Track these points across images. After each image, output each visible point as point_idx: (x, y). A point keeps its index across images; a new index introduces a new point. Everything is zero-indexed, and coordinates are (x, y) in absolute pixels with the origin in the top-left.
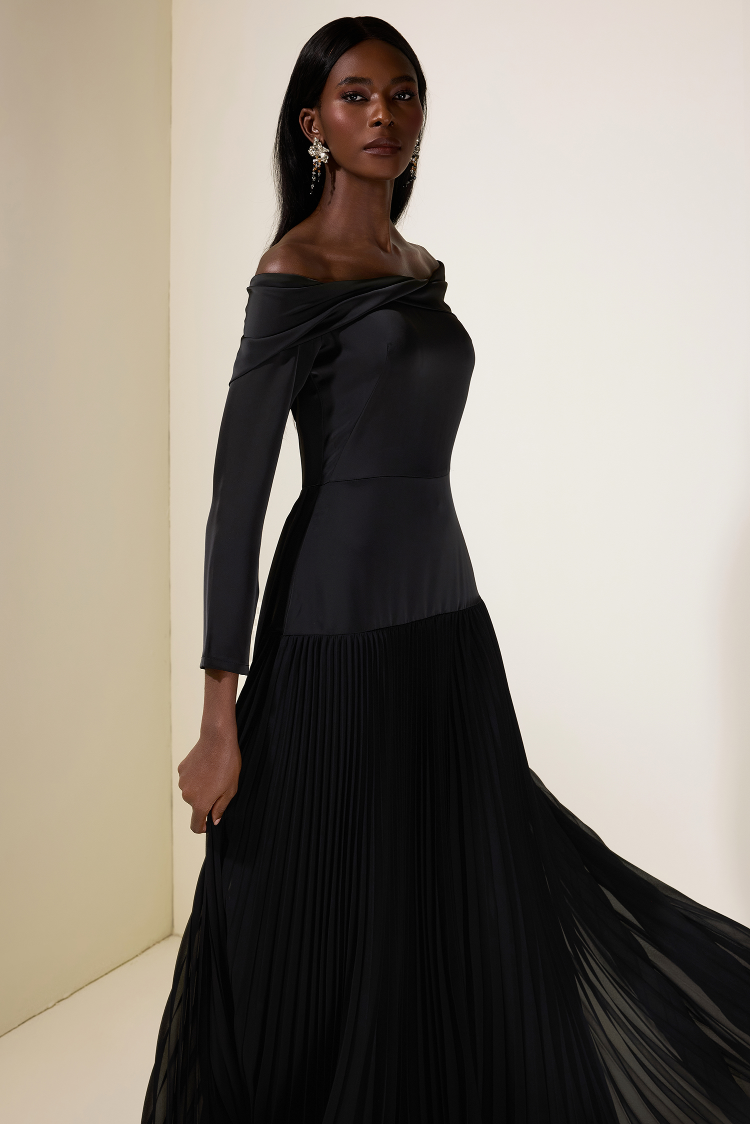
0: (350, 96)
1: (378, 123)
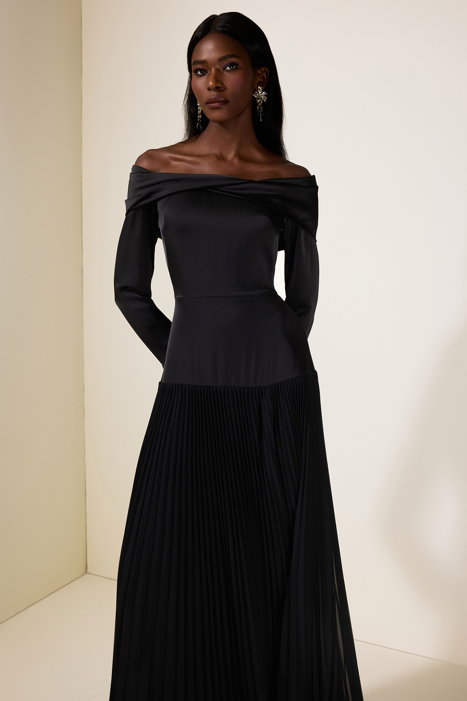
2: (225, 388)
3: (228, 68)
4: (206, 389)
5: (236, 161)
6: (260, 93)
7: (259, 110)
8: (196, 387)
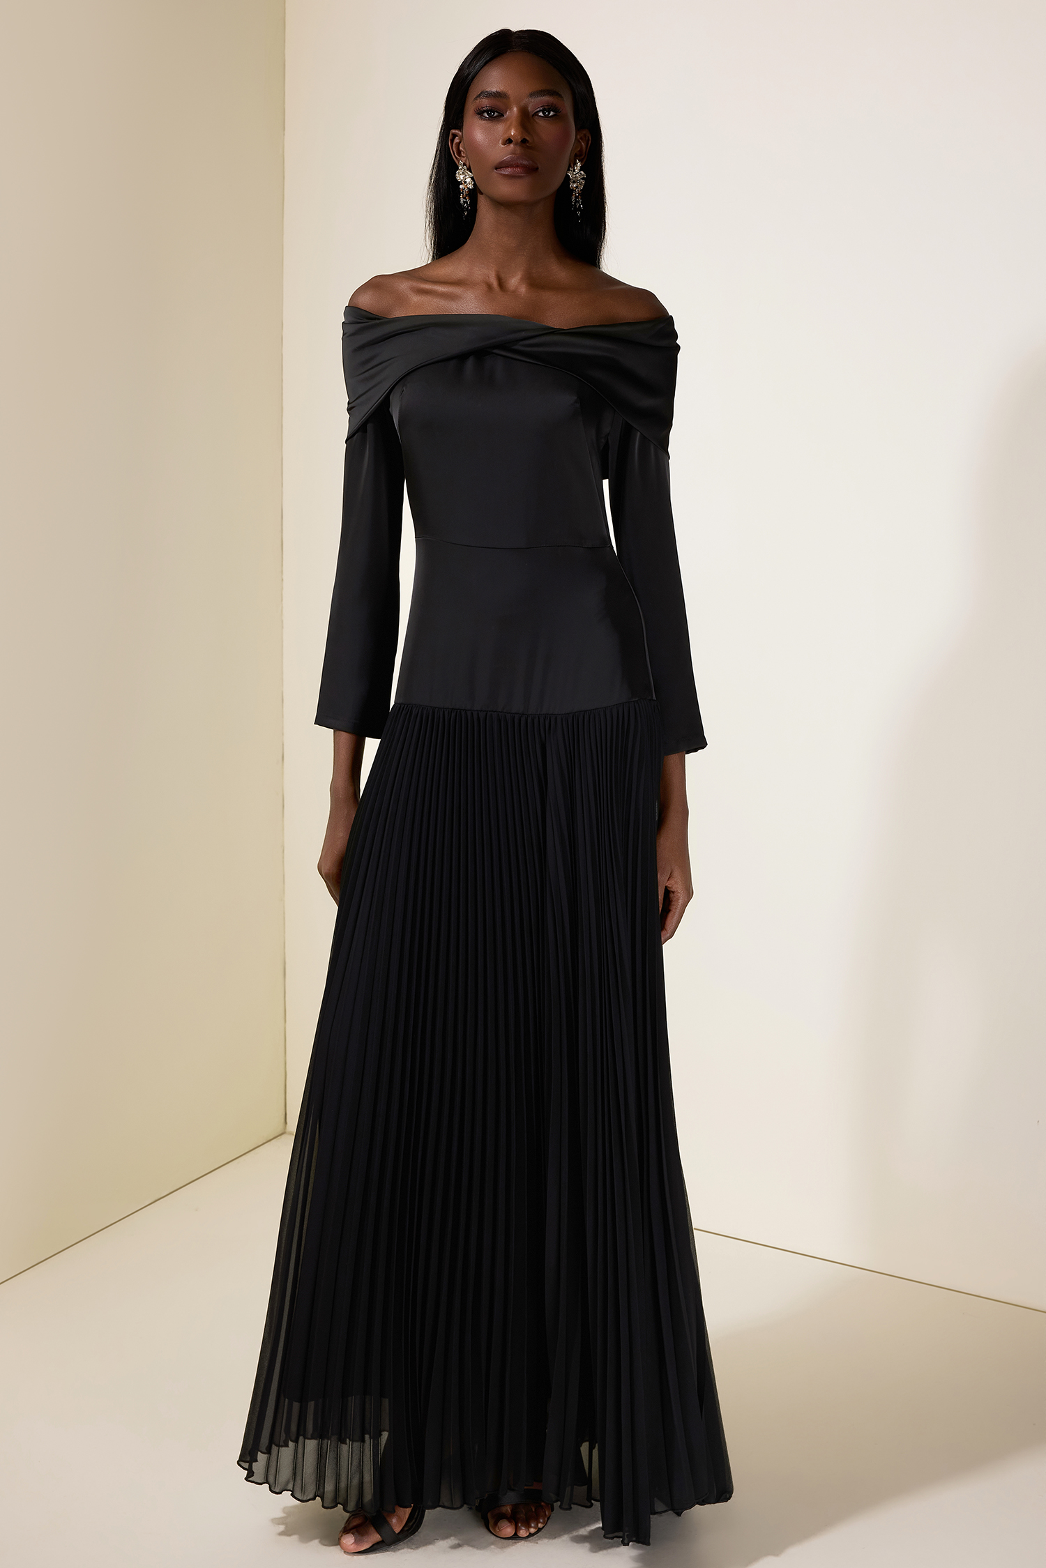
0: (487, 111)
1: (509, 141)
2: (487, 714)
4: (453, 715)
5: (523, 290)
6: (577, 171)
8: (437, 709)
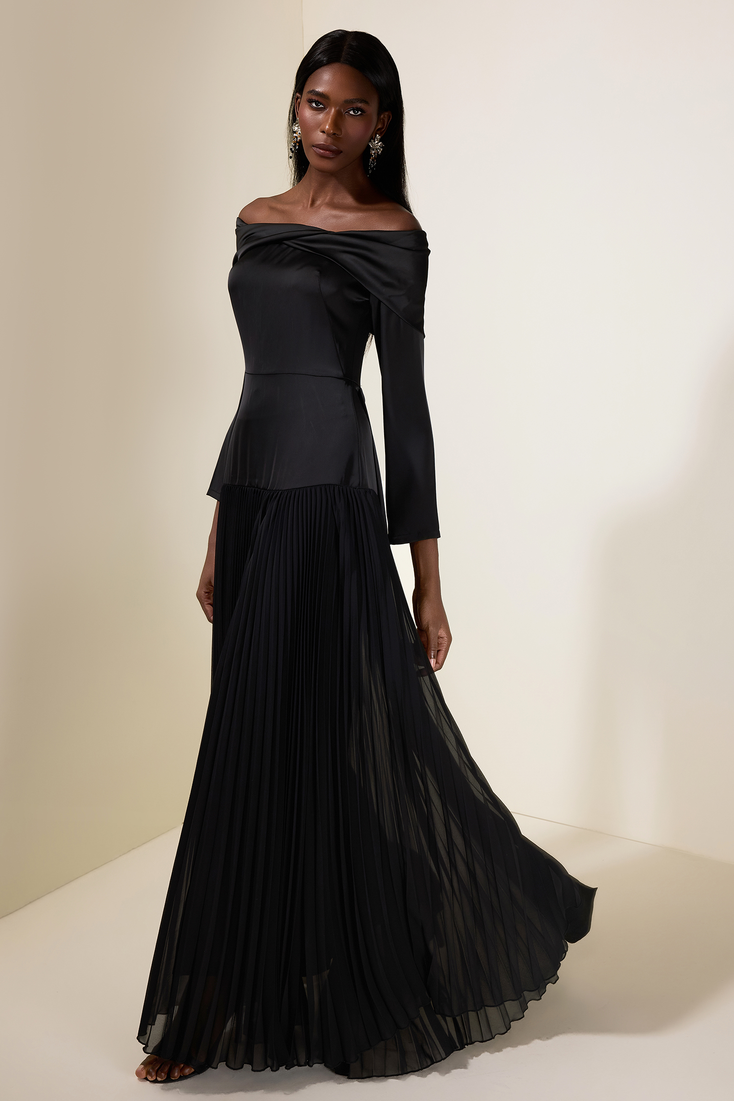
0: (315, 102)
3: (352, 112)
6: (376, 142)
7: (372, 163)
